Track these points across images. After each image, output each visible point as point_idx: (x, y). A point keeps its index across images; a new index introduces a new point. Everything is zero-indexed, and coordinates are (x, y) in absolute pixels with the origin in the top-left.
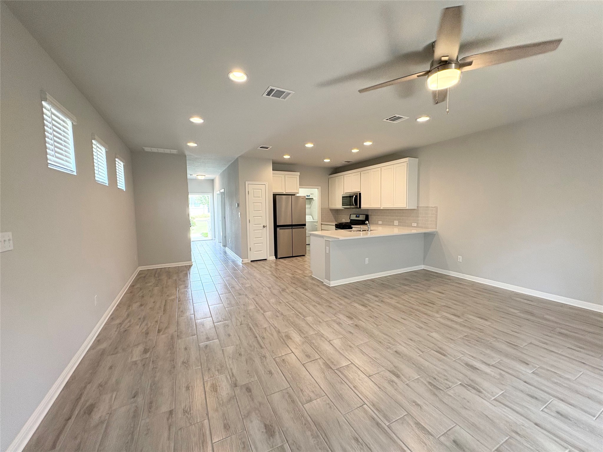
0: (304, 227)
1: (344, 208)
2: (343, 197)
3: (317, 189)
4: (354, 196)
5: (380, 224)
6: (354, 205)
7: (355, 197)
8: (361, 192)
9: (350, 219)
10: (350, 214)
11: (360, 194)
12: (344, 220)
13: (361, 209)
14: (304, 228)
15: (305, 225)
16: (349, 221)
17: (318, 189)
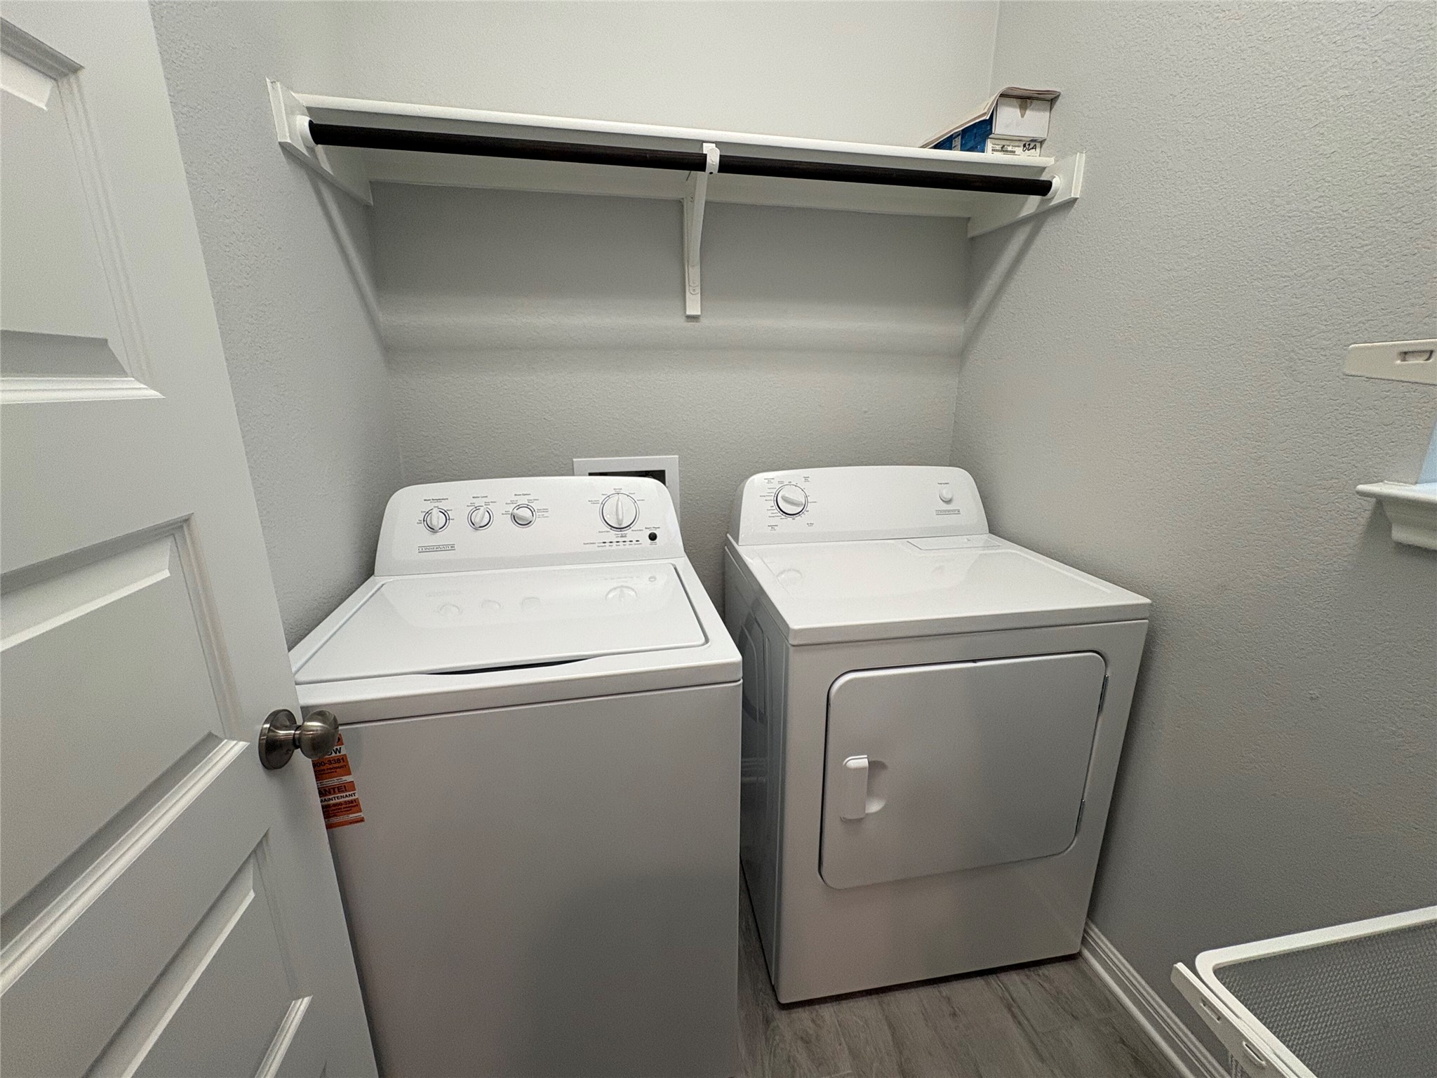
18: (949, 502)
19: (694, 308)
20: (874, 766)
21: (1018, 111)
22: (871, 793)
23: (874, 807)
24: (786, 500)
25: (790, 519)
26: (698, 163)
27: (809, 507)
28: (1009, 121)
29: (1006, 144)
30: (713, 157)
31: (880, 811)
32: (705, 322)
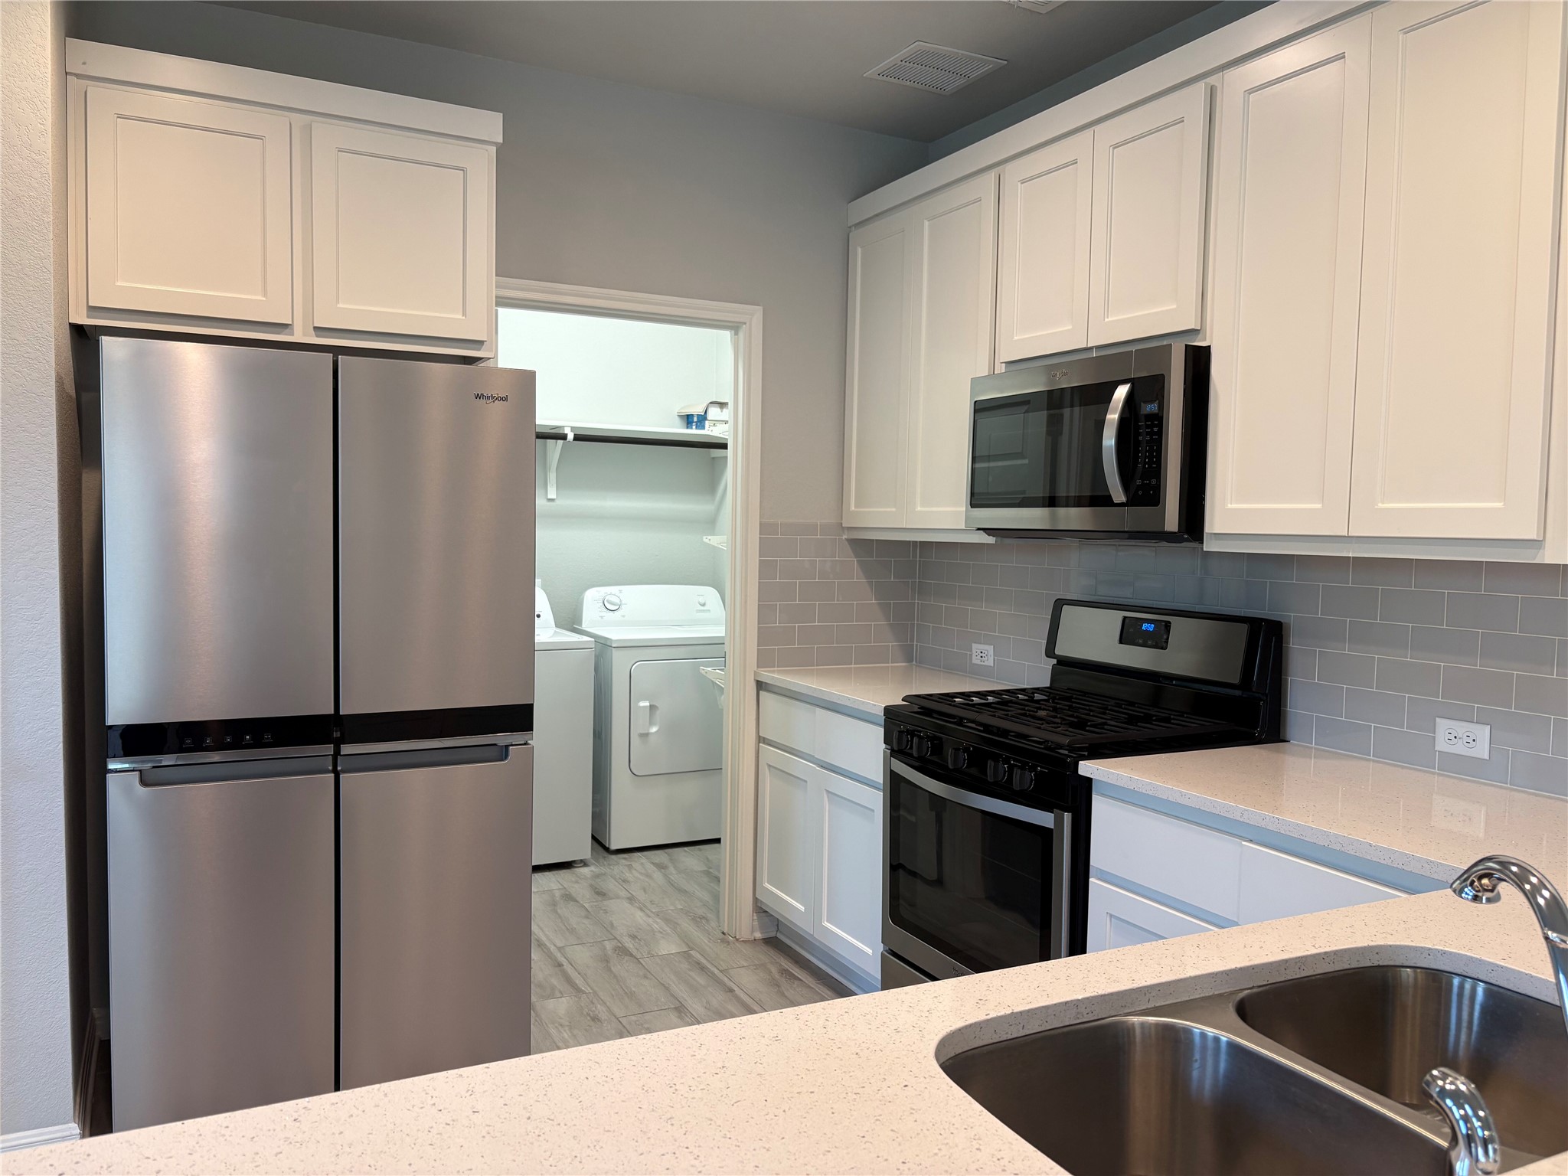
0: (501, 738)
1: (988, 531)
2: (981, 409)
3: (726, 335)
4: (1121, 392)
5: (1459, 766)
6: (1118, 495)
7: (1130, 398)
8: (1214, 339)
9: (1050, 652)
10: (1059, 604)
11: (1199, 361)
12: (989, 649)
13: (1209, 546)
14: (503, 753)
15: (519, 718)
16: (1036, 673)
17: (734, 327)
18: (704, 605)
19: (552, 495)
20: (652, 708)
21: (719, 410)
22: (651, 723)
23: (654, 729)
24: (609, 602)
25: (611, 613)
26: (564, 437)
27: (623, 607)
28: (714, 413)
29: (715, 422)
30: (571, 437)
31: (657, 731)
32: (557, 502)
